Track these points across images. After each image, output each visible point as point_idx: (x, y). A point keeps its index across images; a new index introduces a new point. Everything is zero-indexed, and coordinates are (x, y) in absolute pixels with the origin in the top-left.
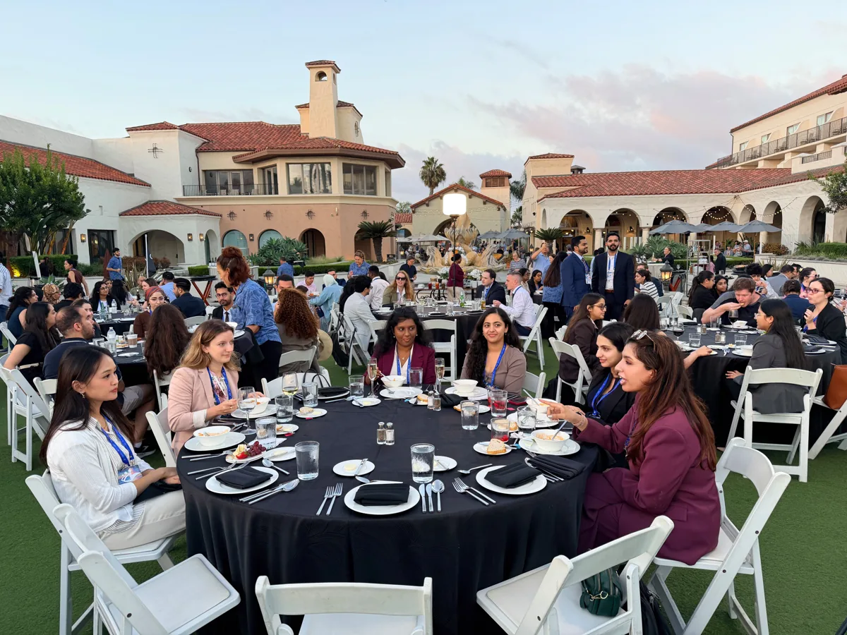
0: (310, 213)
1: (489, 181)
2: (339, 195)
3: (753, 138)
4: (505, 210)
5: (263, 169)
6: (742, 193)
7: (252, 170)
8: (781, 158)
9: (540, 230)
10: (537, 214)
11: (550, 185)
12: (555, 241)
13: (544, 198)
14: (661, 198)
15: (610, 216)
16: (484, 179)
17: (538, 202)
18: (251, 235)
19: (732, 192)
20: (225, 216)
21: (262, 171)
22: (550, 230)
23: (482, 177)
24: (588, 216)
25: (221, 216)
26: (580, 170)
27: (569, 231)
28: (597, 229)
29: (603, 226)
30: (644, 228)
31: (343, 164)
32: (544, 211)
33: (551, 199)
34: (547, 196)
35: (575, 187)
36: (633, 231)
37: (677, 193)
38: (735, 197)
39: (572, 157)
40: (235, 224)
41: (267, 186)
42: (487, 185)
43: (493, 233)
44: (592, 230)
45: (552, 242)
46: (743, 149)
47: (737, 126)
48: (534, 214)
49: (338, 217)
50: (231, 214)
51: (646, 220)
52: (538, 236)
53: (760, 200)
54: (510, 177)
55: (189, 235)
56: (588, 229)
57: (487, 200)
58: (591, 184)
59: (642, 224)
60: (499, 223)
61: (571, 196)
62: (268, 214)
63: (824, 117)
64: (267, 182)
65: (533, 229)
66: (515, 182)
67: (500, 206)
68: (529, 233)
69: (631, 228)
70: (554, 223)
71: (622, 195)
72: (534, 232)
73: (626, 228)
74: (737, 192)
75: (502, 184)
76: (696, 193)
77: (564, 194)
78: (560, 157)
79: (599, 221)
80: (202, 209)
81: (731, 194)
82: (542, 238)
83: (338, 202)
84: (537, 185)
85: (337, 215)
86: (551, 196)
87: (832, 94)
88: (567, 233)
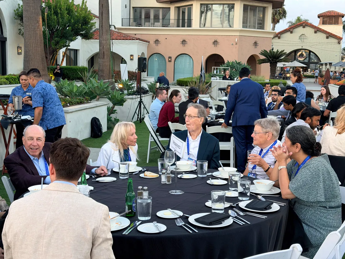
0: (215, 43)
1: (325, 19)
2: (240, 29)
5: (179, 8)
7: (170, 8)
16: (321, 18)
18: (170, 57)
20: (152, 42)
21: (177, 9)
23: (320, 16)
25: (149, 42)
31: (244, 5)
40: (159, 49)
41: (181, 21)
42: (324, 23)
49: (237, 45)
50: (157, 42)
54: (343, 17)
55: (132, 56)
57: (329, 35)
62: (184, 42)
64: (181, 18)
75: (336, 23)
80: (135, 36)
83: (238, 34)
85: (236, 44)
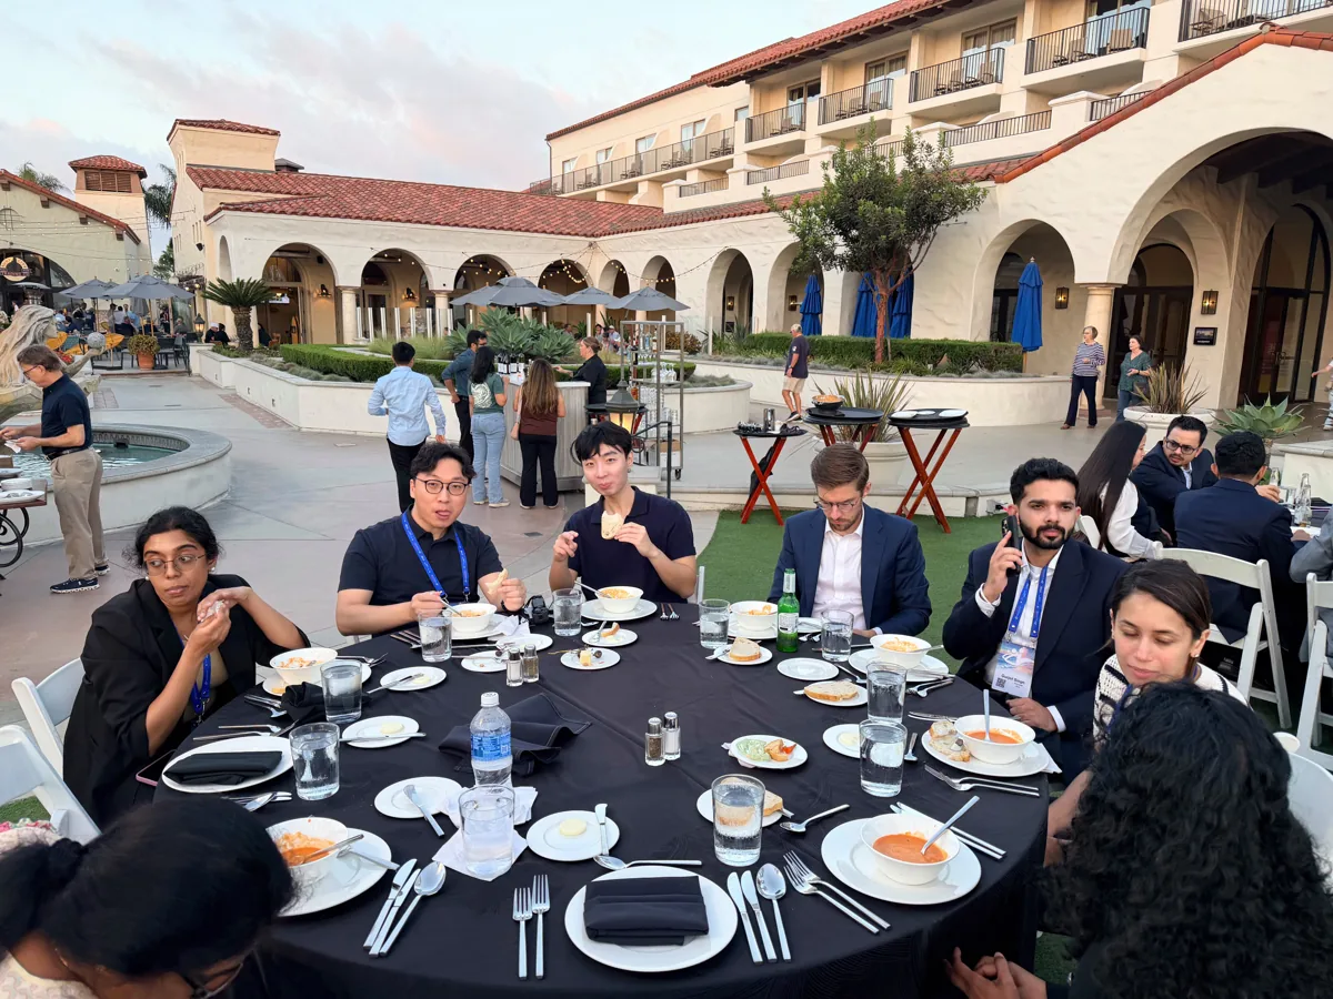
1: (93, 177)
3: (583, 154)
4: (137, 241)
6: (602, 238)
8: (633, 190)
9: (217, 284)
10: (206, 248)
11: (232, 185)
12: (254, 309)
13: (219, 210)
14: (466, 235)
15: (369, 263)
16: (82, 173)
17: (206, 219)
19: (585, 235)
22: (241, 283)
23: (76, 166)
24: (321, 259)
26: (293, 168)
27: (284, 291)
28: (346, 288)
29: (357, 282)
30: (439, 292)
32: (223, 241)
33: (238, 213)
34: (226, 207)
35: (289, 196)
36: (413, 297)
37: (493, 228)
38: (591, 245)
39: (276, 133)
42: (89, 187)
43: (101, 284)
44: (331, 291)
45: (249, 310)
46: (567, 170)
47: (556, 130)
48: (200, 247)
51: (441, 277)
52: (212, 297)
53: (635, 253)
54: (142, 174)
56: (323, 287)
57: (88, 216)
58: (323, 193)
59: (435, 285)
60: (122, 266)
61: (282, 212)
63: (691, 127)
65: (200, 279)
66: (154, 187)
67: (123, 231)
68: (193, 290)
69: (409, 291)
70: (249, 267)
71: (390, 220)
72: (203, 287)
73: (399, 292)
74: (593, 236)
75: (125, 188)
76: (527, 231)
77: (266, 207)
78: (248, 131)
79: (349, 272)
81: (583, 238)
82: (223, 302)
84: (200, 182)
86: (237, 207)
87: (713, 86)
88: (279, 295)
